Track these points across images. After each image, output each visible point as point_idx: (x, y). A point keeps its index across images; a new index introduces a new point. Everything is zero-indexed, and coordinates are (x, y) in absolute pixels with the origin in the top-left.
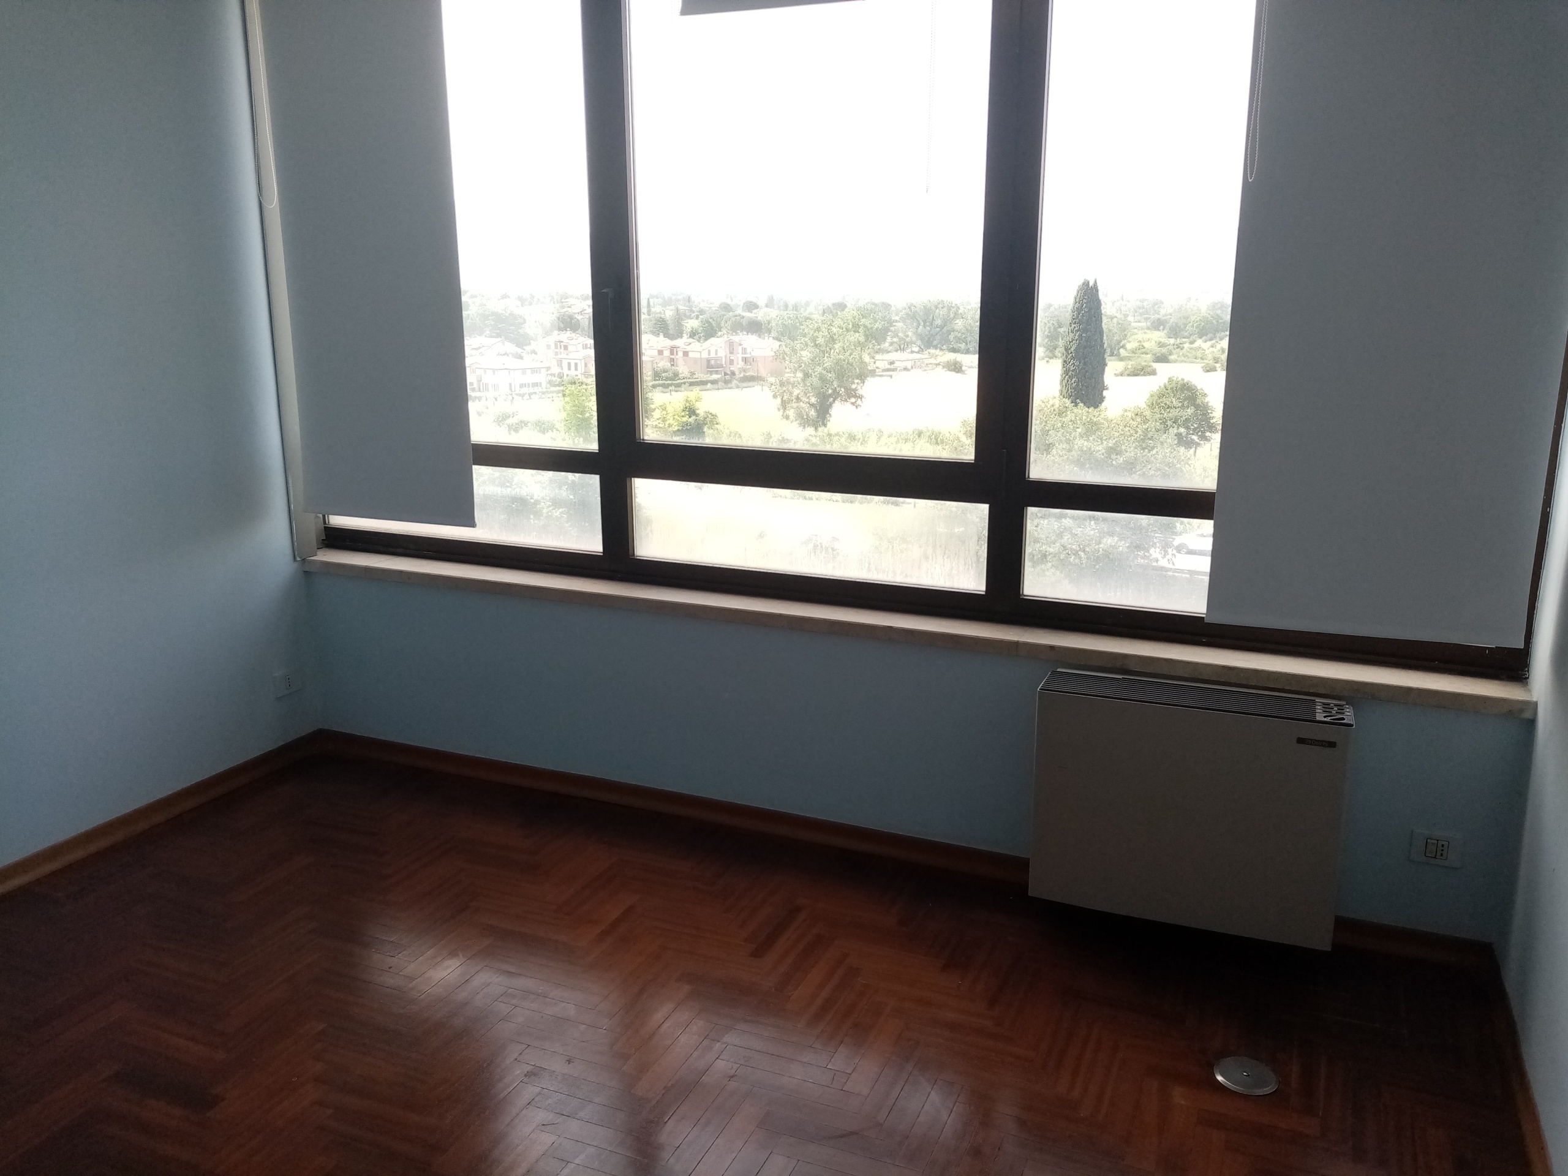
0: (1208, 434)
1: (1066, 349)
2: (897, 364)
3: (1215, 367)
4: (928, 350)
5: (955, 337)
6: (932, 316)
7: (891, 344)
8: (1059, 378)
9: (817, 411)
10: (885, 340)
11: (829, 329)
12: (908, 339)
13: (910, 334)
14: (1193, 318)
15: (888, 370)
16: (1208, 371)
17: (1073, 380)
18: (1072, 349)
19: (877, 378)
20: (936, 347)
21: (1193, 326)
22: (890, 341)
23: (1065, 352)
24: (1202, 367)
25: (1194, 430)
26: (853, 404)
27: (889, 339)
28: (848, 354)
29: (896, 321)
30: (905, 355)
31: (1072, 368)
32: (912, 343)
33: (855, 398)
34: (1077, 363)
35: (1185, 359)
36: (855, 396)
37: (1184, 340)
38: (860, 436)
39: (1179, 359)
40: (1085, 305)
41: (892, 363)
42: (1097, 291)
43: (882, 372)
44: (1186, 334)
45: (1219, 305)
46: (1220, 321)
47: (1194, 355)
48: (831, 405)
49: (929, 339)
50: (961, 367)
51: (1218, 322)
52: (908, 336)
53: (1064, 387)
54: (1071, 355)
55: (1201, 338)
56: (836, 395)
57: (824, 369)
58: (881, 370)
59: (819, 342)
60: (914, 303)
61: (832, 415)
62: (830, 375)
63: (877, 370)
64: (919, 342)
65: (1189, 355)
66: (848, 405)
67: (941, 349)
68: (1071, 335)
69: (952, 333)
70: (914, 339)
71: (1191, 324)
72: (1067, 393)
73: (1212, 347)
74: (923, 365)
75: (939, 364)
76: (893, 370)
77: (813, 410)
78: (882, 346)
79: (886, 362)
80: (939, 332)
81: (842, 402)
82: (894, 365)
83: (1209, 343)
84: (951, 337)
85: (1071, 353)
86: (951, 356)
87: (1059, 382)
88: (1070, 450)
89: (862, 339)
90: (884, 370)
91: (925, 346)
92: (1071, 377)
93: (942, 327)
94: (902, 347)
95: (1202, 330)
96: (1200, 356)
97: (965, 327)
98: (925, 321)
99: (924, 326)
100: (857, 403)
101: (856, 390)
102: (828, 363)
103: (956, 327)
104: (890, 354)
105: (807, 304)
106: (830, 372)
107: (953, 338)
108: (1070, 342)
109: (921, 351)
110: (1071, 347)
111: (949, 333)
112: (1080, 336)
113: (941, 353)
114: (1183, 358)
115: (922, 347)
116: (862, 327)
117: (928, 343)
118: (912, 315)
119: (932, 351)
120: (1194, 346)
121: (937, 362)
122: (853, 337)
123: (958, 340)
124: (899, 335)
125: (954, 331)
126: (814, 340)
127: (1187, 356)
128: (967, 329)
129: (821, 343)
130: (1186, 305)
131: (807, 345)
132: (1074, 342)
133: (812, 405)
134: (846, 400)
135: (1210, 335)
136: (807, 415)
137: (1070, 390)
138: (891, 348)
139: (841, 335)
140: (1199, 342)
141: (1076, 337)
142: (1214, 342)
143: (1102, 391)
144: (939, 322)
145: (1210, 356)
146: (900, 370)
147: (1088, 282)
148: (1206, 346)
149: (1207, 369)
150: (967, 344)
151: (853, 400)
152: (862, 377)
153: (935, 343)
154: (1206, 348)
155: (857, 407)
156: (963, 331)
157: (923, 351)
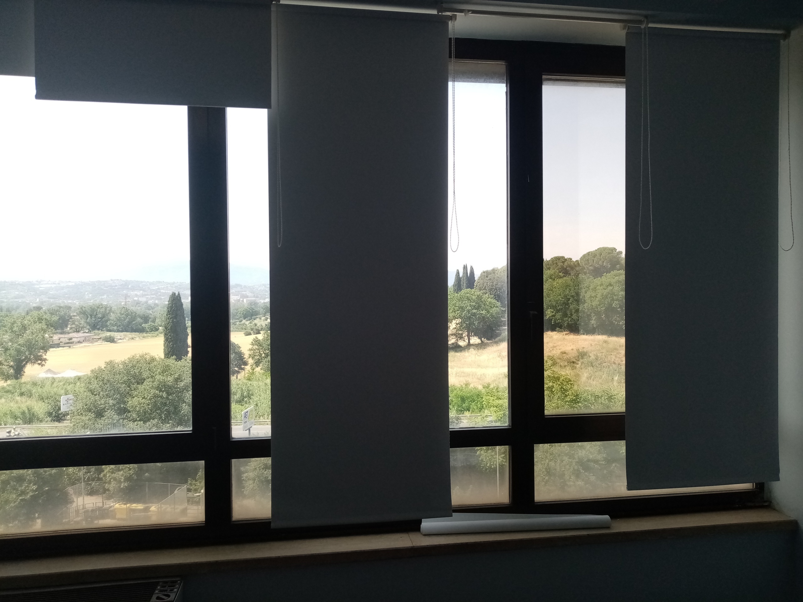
0: (243, 366)
1: (166, 328)
2: (74, 340)
3: (251, 333)
4: (94, 331)
5: (110, 324)
6: (95, 312)
7: (71, 328)
8: (163, 343)
9: (14, 369)
10: (67, 327)
11: (21, 322)
12: (81, 326)
13: (82, 322)
14: (240, 310)
15: (68, 343)
16: (247, 335)
17: (171, 343)
18: (169, 328)
19: (60, 348)
20: (98, 329)
21: (240, 314)
22: (70, 327)
23: (165, 329)
24: (244, 333)
25: (236, 365)
26: (39, 364)
27: (69, 326)
28: (34, 336)
29: (75, 316)
30: (81, 334)
31: (170, 337)
32: (83, 327)
33: (41, 361)
34: (172, 335)
35: (237, 330)
36: (41, 360)
37: (236, 320)
38: (40, 383)
39: (234, 330)
40: (174, 305)
41: (71, 339)
42: (180, 298)
43: (64, 344)
44: (237, 317)
45: (253, 303)
46: (253, 311)
47: (242, 328)
48: (24, 366)
49: (94, 325)
50: (114, 339)
51: (252, 311)
52: (81, 324)
53: (166, 347)
54: (168, 331)
55: (245, 319)
56: (28, 360)
57: (19, 345)
58: (63, 343)
59: (15, 329)
60: (84, 306)
61: (25, 371)
62: (23, 348)
63: (61, 343)
64: (88, 327)
65: (239, 328)
66: (36, 366)
67: (102, 330)
68: (168, 320)
69: (108, 321)
70: (85, 325)
71: (239, 313)
72: (168, 350)
73: (250, 323)
74: (90, 339)
75: (100, 338)
76: (71, 343)
77: (12, 370)
78: (65, 330)
79: (67, 339)
80: (100, 321)
81: (32, 364)
82: (72, 340)
83: (249, 322)
84: (108, 323)
85: (168, 330)
86: (108, 334)
87: (163, 345)
88: (153, 382)
89: (45, 327)
90: (65, 344)
91: (92, 329)
92: (169, 342)
93: (102, 318)
94: (78, 330)
95: (245, 315)
96: (244, 328)
97: (116, 318)
98: (91, 316)
99: (91, 318)
100: (42, 363)
101: (41, 356)
102: (21, 341)
103: (111, 318)
104: (70, 334)
105: (18, 308)
106: (23, 347)
107: (109, 324)
108: (168, 324)
109: (90, 332)
110: (168, 327)
111: (107, 321)
112: (173, 321)
113: (102, 332)
114: (236, 329)
115: (90, 330)
116: (44, 320)
117: (94, 327)
118: (83, 312)
119: (96, 331)
120: (241, 323)
121: (99, 337)
122: (38, 326)
123: (113, 325)
124: (76, 323)
125: (109, 320)
126: (11, 328)
127: (238, 328)
128: (117, 319)
129: (17, 330)
130: (237, 303)
131: (6, 331)
132: (170, 324)
133: (12, 366)
134: (35, 363)
135: (249, 318)
136: (8, 373)
137: (169, 349)
138: (71, 330)
139: (30, 325)
140: (244, 321)
141: (171, 322)
142: (251, 321)
143: (187, 349)
144: (100, 316)
145: (249, 328)
146: (76, 343)
147: (175, 293)
148: (247, 323)
149: (247, 334)
150: (118, 327)
151: (39, 362)
152: (45, 348)
153: (98, 327)
154: (247, 324)
155: (42, 366)
156: (115, 320)
157: (91, 332)
